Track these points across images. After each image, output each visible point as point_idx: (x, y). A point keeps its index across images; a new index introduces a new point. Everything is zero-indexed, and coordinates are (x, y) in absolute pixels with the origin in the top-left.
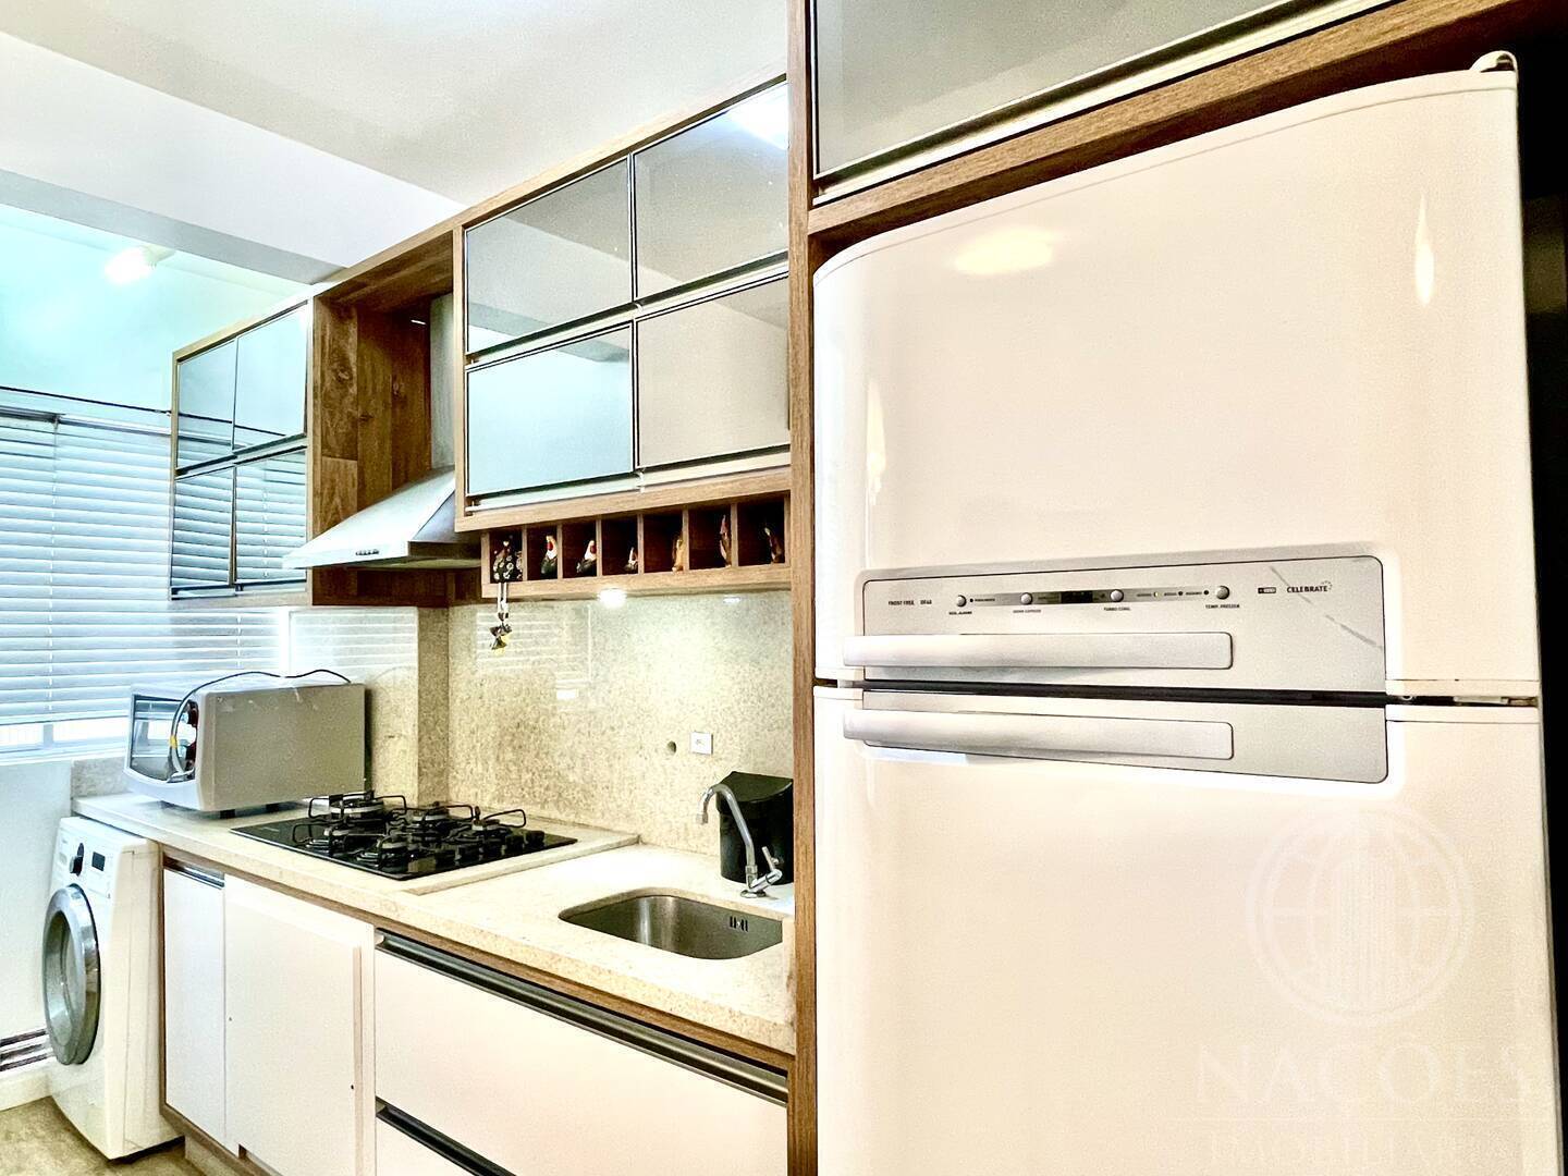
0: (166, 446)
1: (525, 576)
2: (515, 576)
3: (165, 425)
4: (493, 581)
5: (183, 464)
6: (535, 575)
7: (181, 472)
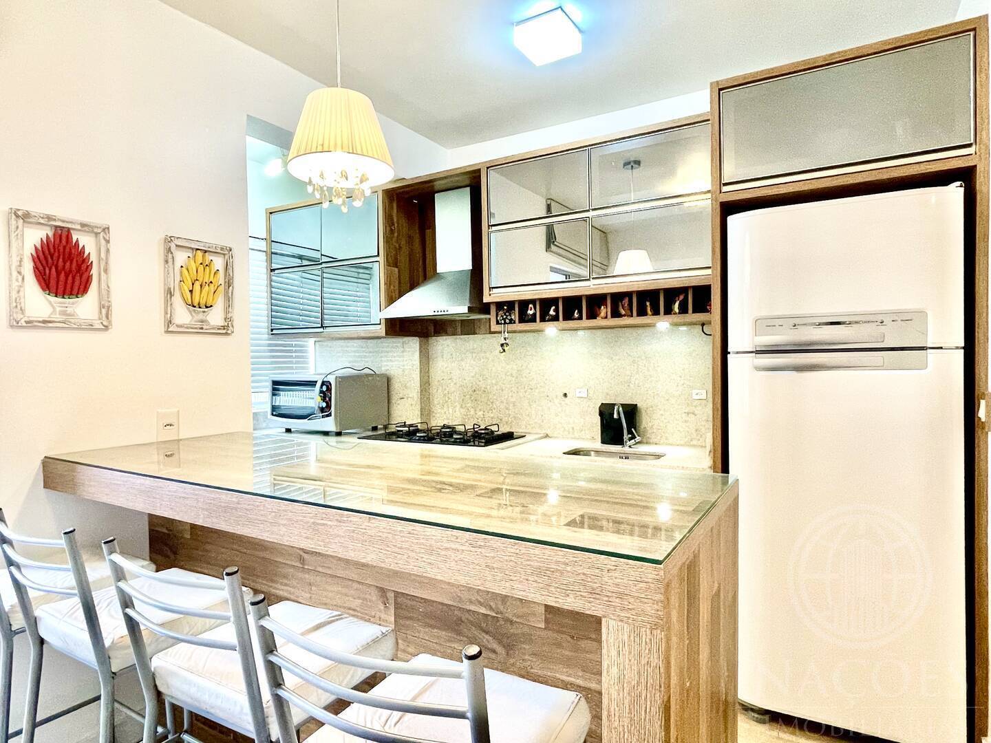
0: (263, 256)
1: (517, 321)
2: (512, 322)
3: (263, 245)
4: (498, 323)
5: (274, 266)
6: (522, 320)
7: (272, 270)
